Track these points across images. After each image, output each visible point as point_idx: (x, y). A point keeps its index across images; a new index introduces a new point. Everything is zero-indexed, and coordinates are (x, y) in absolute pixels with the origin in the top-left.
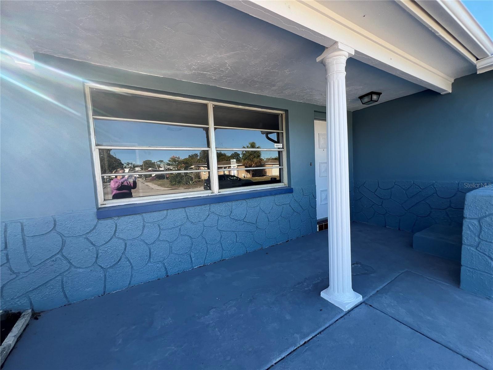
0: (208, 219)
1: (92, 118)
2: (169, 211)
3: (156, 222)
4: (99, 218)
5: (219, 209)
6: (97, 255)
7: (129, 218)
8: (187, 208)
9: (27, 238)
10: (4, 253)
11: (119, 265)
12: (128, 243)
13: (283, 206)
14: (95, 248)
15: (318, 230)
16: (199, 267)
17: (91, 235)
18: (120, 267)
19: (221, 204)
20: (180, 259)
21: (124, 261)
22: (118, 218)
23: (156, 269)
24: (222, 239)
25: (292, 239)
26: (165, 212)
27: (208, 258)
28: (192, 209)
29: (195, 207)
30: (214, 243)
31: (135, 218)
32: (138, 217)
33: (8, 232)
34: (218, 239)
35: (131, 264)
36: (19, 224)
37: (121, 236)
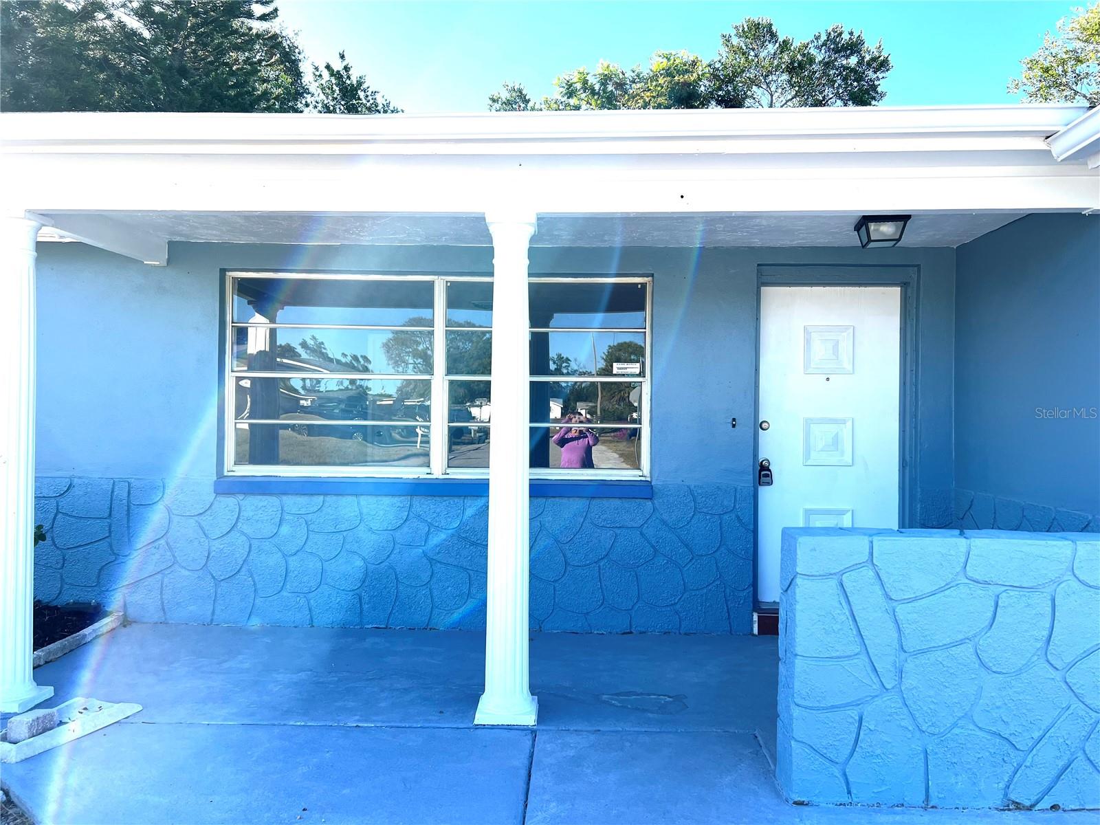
0: (405, 529)
1: (231, 327)
2: (328, 498)
3: (302, 516)
4: (218, 492)
5: (432, 511)
6: (209, 554)
7: (261, 500)
8: (362, 497)
9: (132, 507)
10: (108, 523)
11: (238, 579)
12: (255, 543)
13: (616, 530)
14: (207, 541)
15: (756, 631)
16: (376, 627)
17: (205, 518)
18: (239, 584)
19: (438, 499)
20: (338, 600)
21: (245, 575)
22: (244, 496)
23: (295, 605)
24: (434, 580)
25: (643, 630)
26: (321, 498)
27: (397, 614)
28: (372, 500)
29: (380, 498)
30: (413, 584)
31: (269, 502)
32: (274, 501)
33: (115, 493)
34: (425, 577)
35: (255, 584)
36: (127, 484)
37: (246, 528)
